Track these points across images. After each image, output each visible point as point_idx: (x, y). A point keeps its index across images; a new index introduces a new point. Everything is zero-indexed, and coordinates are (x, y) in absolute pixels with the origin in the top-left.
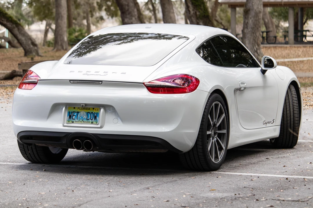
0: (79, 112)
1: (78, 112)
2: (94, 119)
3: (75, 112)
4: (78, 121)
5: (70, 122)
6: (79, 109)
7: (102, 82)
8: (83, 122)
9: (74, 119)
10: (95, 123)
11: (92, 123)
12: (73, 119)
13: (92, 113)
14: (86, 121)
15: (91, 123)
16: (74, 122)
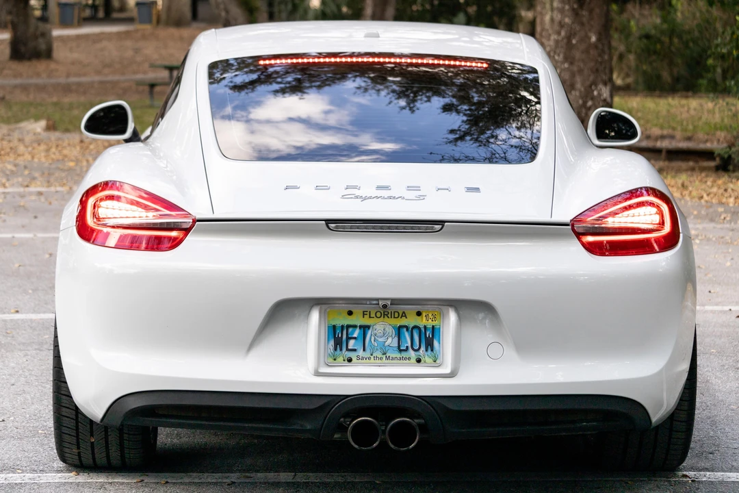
0: (368, 327)
1: (365, 328)
2: (423, 348)
3: (355, 326)
4: (367, 354)
5: (340, 359)
6: (367, 316)
7: (443, 226)
8: (388, 358)
9: (355, 350)
10: (429, 360)
11: (419, 361)
12: (348, 350)
13: (415, 327)
14: (398, 355)
15: (413, 360)
16: (354, 360)
